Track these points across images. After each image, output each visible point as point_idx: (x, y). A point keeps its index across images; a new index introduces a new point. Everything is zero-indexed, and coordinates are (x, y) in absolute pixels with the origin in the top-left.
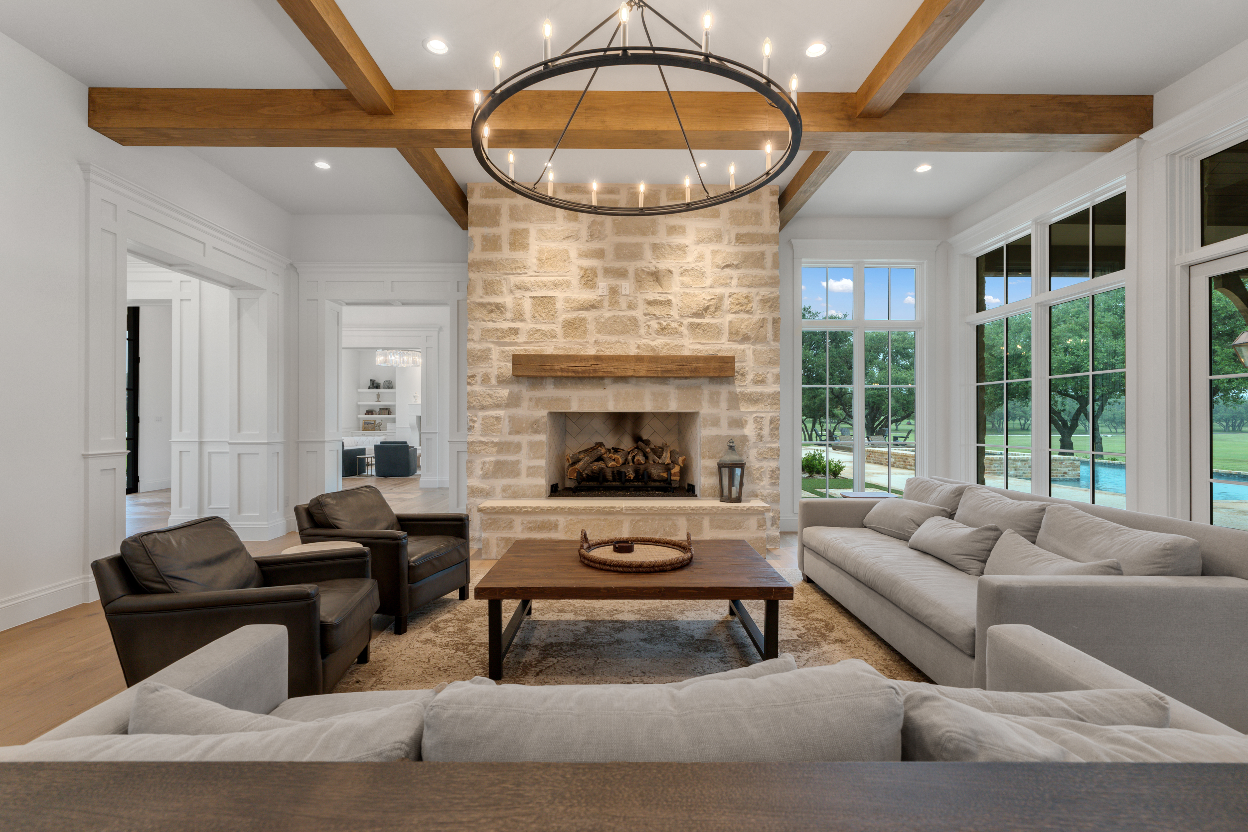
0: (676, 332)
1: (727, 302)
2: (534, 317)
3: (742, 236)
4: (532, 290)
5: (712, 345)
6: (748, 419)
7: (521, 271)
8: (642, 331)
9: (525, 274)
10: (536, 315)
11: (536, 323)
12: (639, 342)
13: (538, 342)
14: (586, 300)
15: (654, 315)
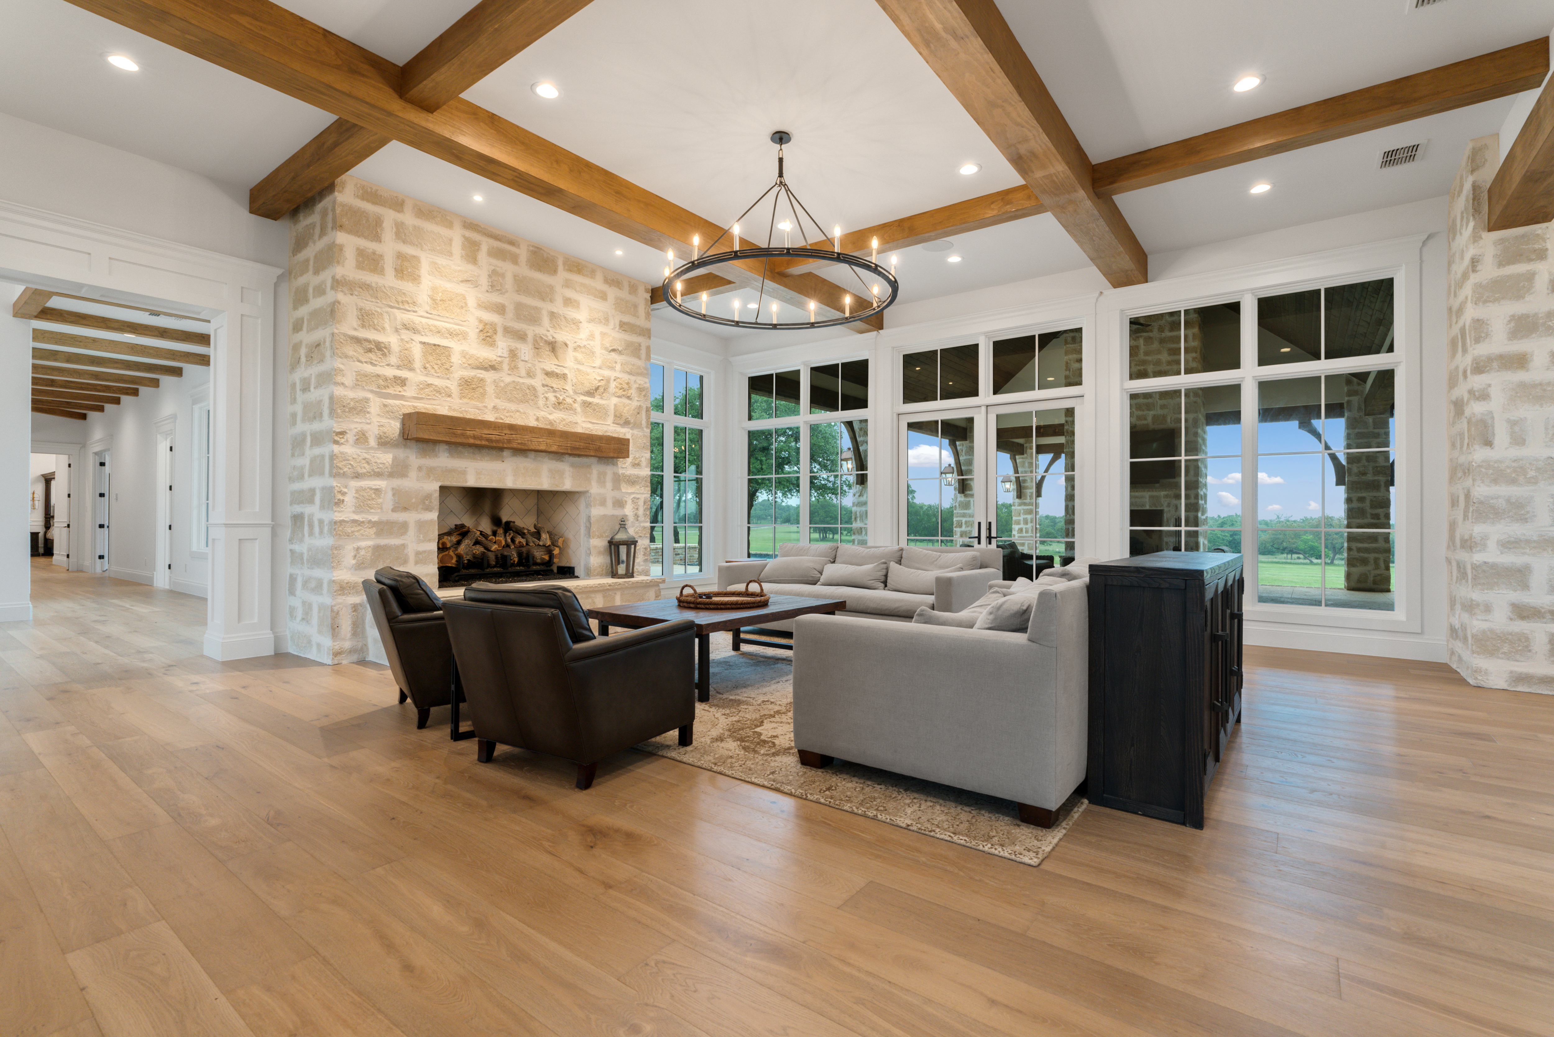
0: (570, 409)
1: (613, 385)
2: (425, 368)
3: (624, 324)
4: (423, 333)
5: (600, 425)
6: (627, 500)
7: (410, 307)
8: (541, 402)
9: (414, 312)
10: (427, 365)
11: (427, 375)
12: (537, 414)
13: (430, 399)
14: (486, 359)
15: (552, 387)
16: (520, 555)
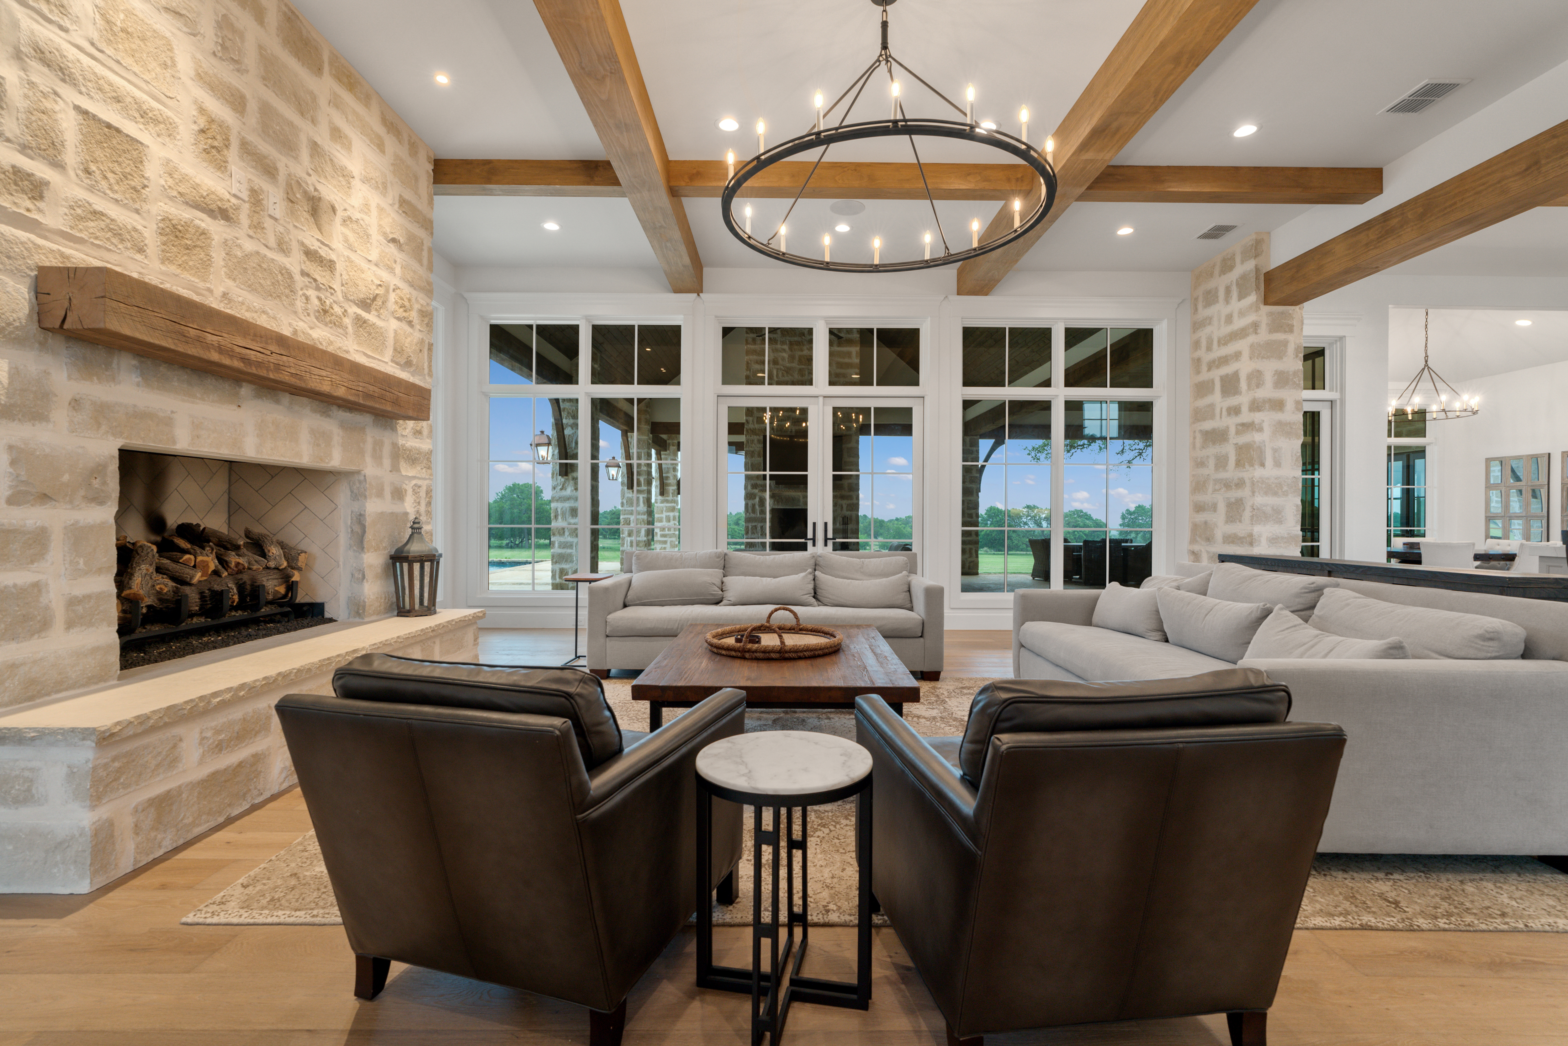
0: (337, 324)
1: (392, 297)
2: (87, 171)
3: (404, 201)
4: (83, 89)
6: (407, 487)
7: (51, 11)
8: (299, 304)
9: (61, 28)
10: (93, 167)
11: (91, 189)
12: (294, 323)
13: (99, 246)
14: (213, 193)
15: (315, 280)
16: (241, 588)
